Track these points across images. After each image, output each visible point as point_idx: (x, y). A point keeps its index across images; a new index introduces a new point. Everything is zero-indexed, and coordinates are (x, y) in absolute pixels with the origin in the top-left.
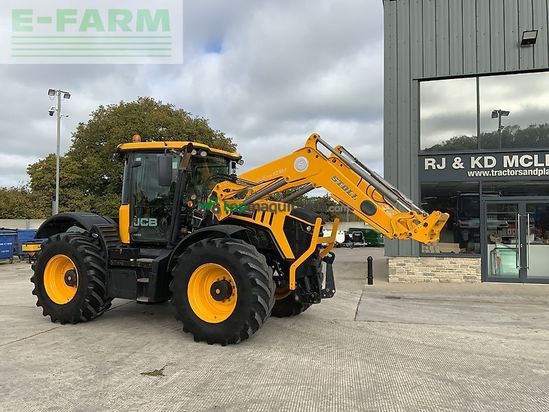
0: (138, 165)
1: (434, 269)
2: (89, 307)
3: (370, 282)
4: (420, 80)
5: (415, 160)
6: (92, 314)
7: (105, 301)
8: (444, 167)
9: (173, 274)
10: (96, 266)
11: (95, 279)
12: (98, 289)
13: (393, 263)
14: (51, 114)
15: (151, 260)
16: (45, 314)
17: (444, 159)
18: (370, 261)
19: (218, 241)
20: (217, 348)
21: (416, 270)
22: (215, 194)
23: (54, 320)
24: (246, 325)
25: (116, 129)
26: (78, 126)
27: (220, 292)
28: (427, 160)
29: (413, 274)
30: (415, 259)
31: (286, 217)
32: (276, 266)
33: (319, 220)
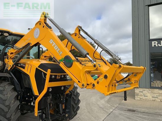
1: (158, 95)
13: (137, 91)
29: (147, 96)
30: (148, 90)
31: (36, 68)
32: (32, 99)
33: (49, 70)
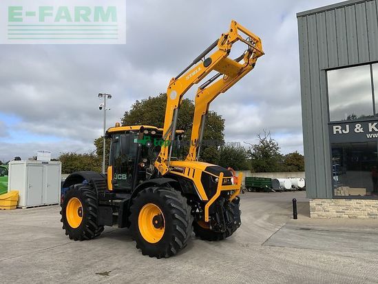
0: (117, 141)
1: (344, 208)
2: (89, 231)
3: (295, 217)
4: (327, 70)
5: (326, 127)
6: (91, 235)
7: (98, 227)
8: (348, 131)
9: (131, 211)
10: (92, 204)
11: (91, 213)
12: (94, 219)
13: (313, 203)
14: (101, 108)
15: (119, 201)
16: (67, 234)
17: (347, 126)
18: (294, 202)
19: (155, 189)
20: (155, 259)
21: (330, 209)
22: (160, 158)
23: (71, 238)
24: (170, 245)
25: (147, 115)
26: (125, 113)
27: (158, 223)
28: (335, 127)
29: (329, 211)
30: (329, 201)
31: (203, 172)
32: (197, 205)
33: (222, 174)
